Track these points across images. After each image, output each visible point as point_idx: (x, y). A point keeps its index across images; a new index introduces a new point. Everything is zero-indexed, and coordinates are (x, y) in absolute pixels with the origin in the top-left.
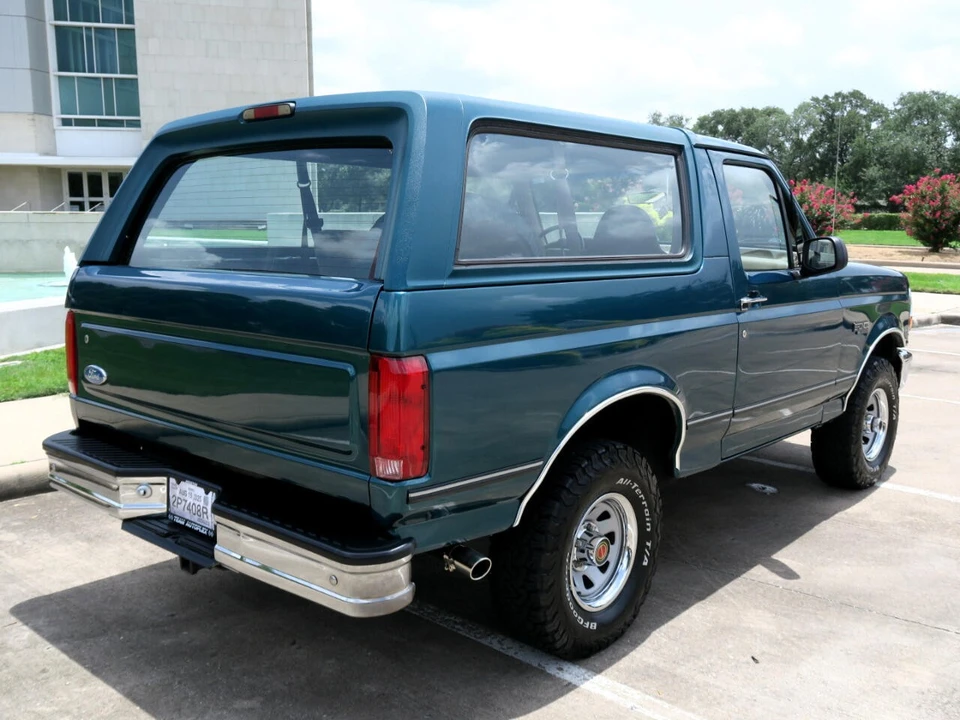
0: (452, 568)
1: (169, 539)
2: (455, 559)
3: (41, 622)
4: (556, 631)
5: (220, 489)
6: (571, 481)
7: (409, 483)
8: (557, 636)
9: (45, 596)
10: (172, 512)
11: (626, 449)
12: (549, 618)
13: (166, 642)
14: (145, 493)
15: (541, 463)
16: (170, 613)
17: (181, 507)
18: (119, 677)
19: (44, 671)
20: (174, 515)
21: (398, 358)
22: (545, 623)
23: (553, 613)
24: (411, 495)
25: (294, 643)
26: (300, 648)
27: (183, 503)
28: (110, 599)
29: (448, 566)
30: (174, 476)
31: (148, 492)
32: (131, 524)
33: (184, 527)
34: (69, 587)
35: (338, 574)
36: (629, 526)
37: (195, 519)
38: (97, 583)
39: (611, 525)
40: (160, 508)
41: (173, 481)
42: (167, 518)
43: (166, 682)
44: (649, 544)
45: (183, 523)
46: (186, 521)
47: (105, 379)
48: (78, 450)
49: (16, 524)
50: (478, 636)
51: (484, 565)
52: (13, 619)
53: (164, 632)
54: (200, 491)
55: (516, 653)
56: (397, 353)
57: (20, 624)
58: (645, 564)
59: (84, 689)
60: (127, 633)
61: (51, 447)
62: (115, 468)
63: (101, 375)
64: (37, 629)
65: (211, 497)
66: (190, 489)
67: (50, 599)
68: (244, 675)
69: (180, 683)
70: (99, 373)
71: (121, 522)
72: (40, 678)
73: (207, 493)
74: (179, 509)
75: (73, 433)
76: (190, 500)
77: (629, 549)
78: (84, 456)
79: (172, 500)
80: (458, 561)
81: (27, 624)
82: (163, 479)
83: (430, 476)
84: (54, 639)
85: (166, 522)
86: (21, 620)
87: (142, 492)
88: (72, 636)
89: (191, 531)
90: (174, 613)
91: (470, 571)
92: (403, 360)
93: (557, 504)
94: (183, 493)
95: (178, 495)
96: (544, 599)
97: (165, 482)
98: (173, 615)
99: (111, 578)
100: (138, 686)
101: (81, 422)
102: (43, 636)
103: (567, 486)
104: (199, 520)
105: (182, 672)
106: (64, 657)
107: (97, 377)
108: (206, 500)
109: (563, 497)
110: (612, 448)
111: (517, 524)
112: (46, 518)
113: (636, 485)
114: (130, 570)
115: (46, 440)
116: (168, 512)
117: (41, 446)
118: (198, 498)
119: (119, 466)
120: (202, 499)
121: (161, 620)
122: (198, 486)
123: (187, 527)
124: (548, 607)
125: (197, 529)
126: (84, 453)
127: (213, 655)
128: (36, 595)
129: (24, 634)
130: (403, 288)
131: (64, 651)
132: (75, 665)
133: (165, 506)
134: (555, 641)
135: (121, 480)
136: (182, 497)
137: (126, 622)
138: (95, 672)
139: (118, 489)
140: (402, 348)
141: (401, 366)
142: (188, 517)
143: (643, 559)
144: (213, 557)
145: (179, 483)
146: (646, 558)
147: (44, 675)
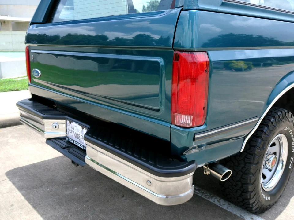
0: (208, 173)
1: (66, 150)
2: (210, 169)
3: (16, 180)
4: (254, 202)
5: (89, 127)
6: (266, 128)
7: (195, 129)
8: (254, 205)
9: (21, 167)
10: (68, 136)
11: (289, 112)
12: (252, 197)
13: (67, 193)
14: (56, 127)
15: (258, 119)
16: (71, 178)
17: (71, 134)
18: (44, 211)
19: (12, 205)
20: (69, 138)
21: (192, 52)
22: (250, 199)
23: (254, 194)
24: (196, 136)
25: (123, 197)
26: (126, 199)
27: (73, 132)
28: (46, 170)
29: (206, 172)
30: (69, 120)
31: (57, 127)
32: (50, 141)
33: (73, 144)
34: (31, 163)
35: (151, 180)
36: (283, 150)
37: (78, 140)
38: (42, 162)
39: (276, 149)
40: (62, 134)
41: (68, 122)
42: (66, 139)
43: (65, 215)
44: (292, 158)
45: (72, 142)
46: (74, 141)
47: (40, 75)
48: (31, 108)
49: (16, 135)
50: (207, 197)
51: (228, 173)
52: (6, 177)
53: (67, 188)
54: (80, 127)
55: (228, 208)
56: (192, 49)
57: (8, 180)
58: (290, 168)
59: (28, 217)
60: (51, 187)
61: (20, 105)
62: (42, 115)
63: (38, 74)
64: (14, 183)
65: (85, 131)
66: (75, 126)
67: (22, 168)
68: (100, 213)
69: (71, 216)
70: (37, 72)
71: (46, 140)
72: (9, 209)
73: (83, 129)
74: (70, 135)
75: (30, 99)
76: (75, 131)
77: (282, 160)
78: (33, 111)
79: (68, 131)
80: (212, 170)
81: (10, 180)
82: (64, 121)
83: (206, 125)
84: (20, 189)
85: (65, 141)
86: (9, 178)
87: (54, 127)
88: (28, 188)
89: (76, 146)
90: (72, 178)
91: (221, 177)
92: (194, 53)
93: (260, 140)
94: (73, 128)
95: (70, 129)
96: (250, 188)
97: (65, 122)
98: (71, 179)
99: (48, 160)
100: (52, 216)
101: (33, 95)
102: (16, 187)
103: (265, 131)
104: (80, 141)
105: (73, 210)
106: (23, 198)
107: (36, 74)
108: (82, 132)
109: (262, 136)
110: (283, 112)
111: (242, 151)
112: (28, 133)
113: (291, 130)
114: (56, 157)
115: (18, 102)
116: (66, 136)
117: (16, 105)
118: (79, 131)
119: (44, 114)
120: (81, 131)
121: (66, 181)
122: (79, 125)
123: (74, 144)
124: (252, 192)
125: (78, 145)
126: (34, 109)
127: (87, 201)
128: (17, 167)
129: (9, 184)
130: (195, 8)
131: (23, 195)
132: (26, 203)
133: (65, 133)
134: (253, 207)
135: (45, 121)
136: (72, 130)
137: (52, 182)
138: (35, 207)
139: (44, 125)
140: (194, 46)
141: (193, 57)
142: (75, 139)
143: (289, 166)
144: (84, 161)
145: (70, 123)
146: (290, 165)
147: (12, 208)
